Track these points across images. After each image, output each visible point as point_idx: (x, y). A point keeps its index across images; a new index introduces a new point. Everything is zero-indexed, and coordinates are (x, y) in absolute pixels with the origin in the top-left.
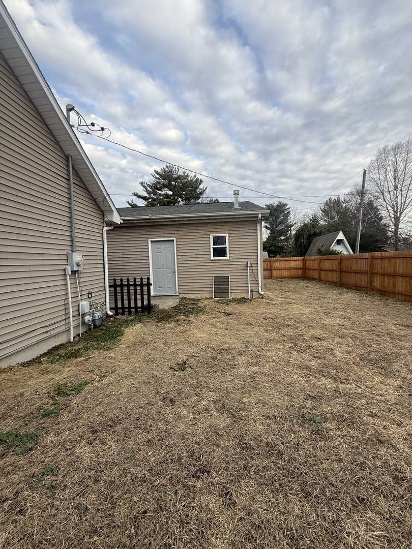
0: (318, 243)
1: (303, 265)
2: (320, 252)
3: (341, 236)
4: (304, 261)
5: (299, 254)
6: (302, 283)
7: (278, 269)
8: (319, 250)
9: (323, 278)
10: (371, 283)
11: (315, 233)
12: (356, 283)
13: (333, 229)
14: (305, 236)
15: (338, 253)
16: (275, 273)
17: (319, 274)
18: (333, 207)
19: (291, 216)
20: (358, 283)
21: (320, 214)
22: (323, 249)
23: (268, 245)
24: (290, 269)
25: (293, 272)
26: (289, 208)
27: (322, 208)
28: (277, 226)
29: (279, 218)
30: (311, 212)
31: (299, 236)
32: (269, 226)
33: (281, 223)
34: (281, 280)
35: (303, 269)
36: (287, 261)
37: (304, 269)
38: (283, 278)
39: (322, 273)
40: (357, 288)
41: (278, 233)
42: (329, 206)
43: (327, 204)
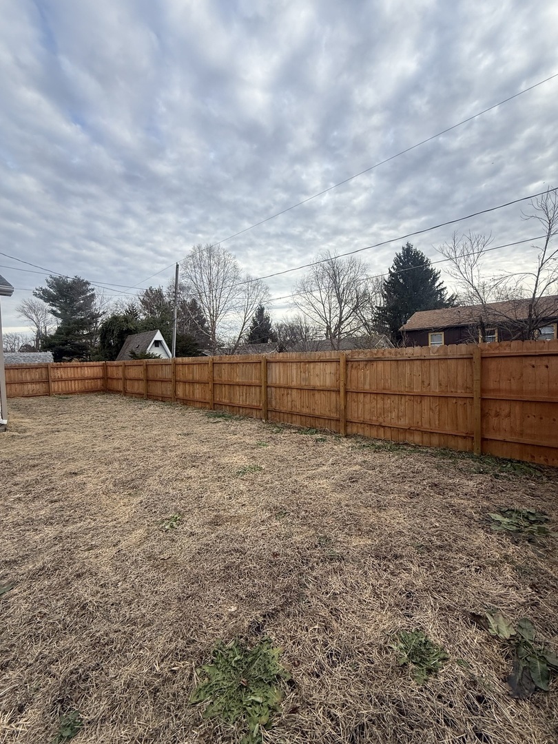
0: (133, 343)
1: (103, 373)
2: (134, 356)
3: (158, 336)
4: (105, 367)
5: (107, 357)
6: (99, 399)
7: (61, 380)
8: (133, 353)
9: (129, 389)
10: (175, 392)
11: (128, 329)
12: (162, 394)
13: (150, 326)
14: (115, 332)
15: (156, 358)
16: (55, 386)
17: (124, 384)
18: (153, 299)
19: (97, 301)
20: (164, 393)
21: (138, 305)
22: (138, 352)
23: (57, 342)
24: (83, 379)
25: (89, 384)
26: (93, 290)
27: (142, 298)
28: (74, 313)
29: (76, 301)
30: (126, 300)
31: (107, 331)
32: (59, 312)
33: (80, 309)
34: (66, 396)
35: (103, 378)
36: (77, 367)
37: (106, 378)
38: (71, 393)
39: (128, 382)
40: (163, 399)
41: (75, 323)
42: (149, 297)
43: (147, 294)
